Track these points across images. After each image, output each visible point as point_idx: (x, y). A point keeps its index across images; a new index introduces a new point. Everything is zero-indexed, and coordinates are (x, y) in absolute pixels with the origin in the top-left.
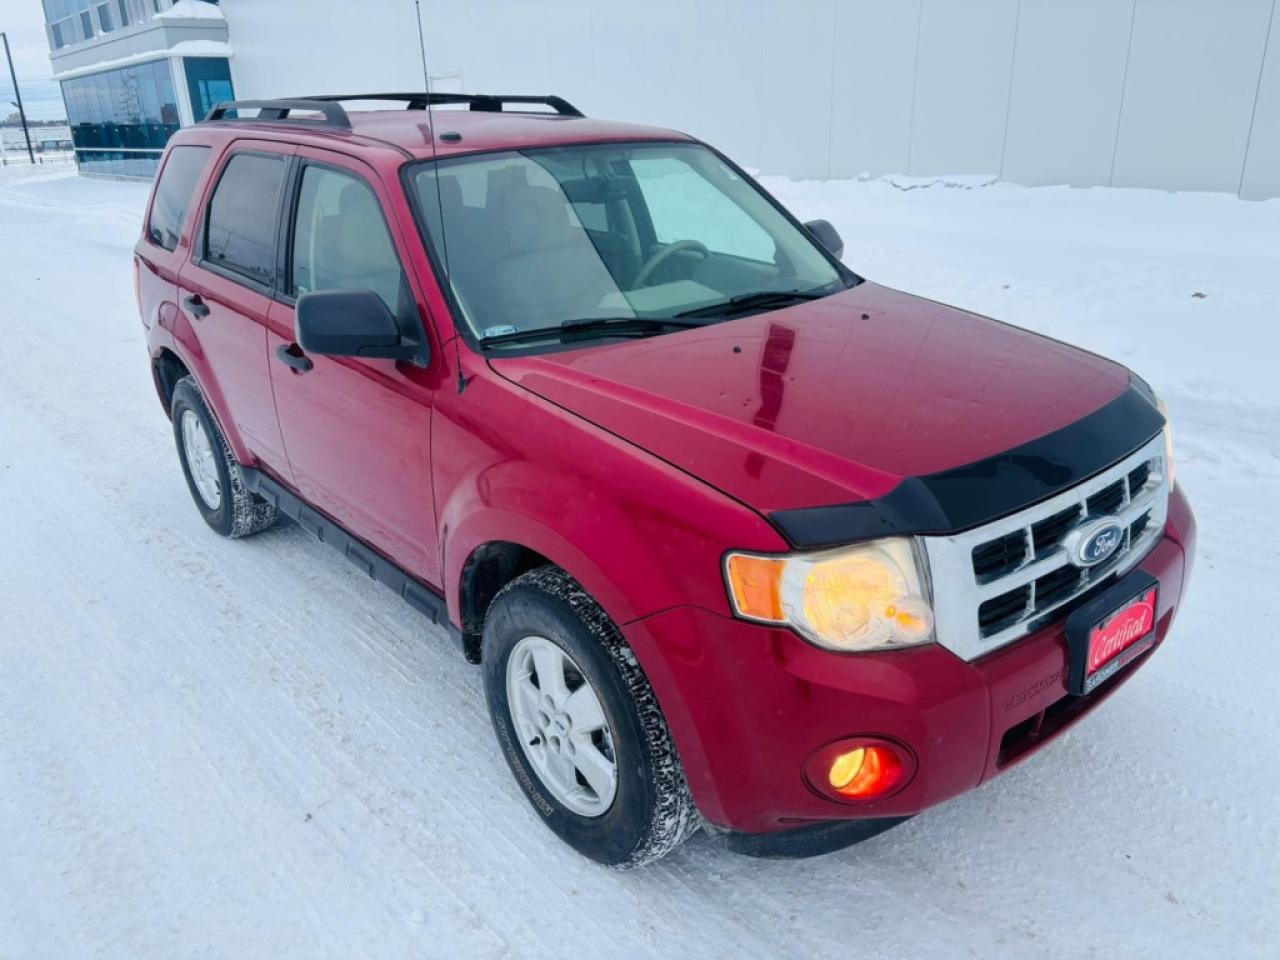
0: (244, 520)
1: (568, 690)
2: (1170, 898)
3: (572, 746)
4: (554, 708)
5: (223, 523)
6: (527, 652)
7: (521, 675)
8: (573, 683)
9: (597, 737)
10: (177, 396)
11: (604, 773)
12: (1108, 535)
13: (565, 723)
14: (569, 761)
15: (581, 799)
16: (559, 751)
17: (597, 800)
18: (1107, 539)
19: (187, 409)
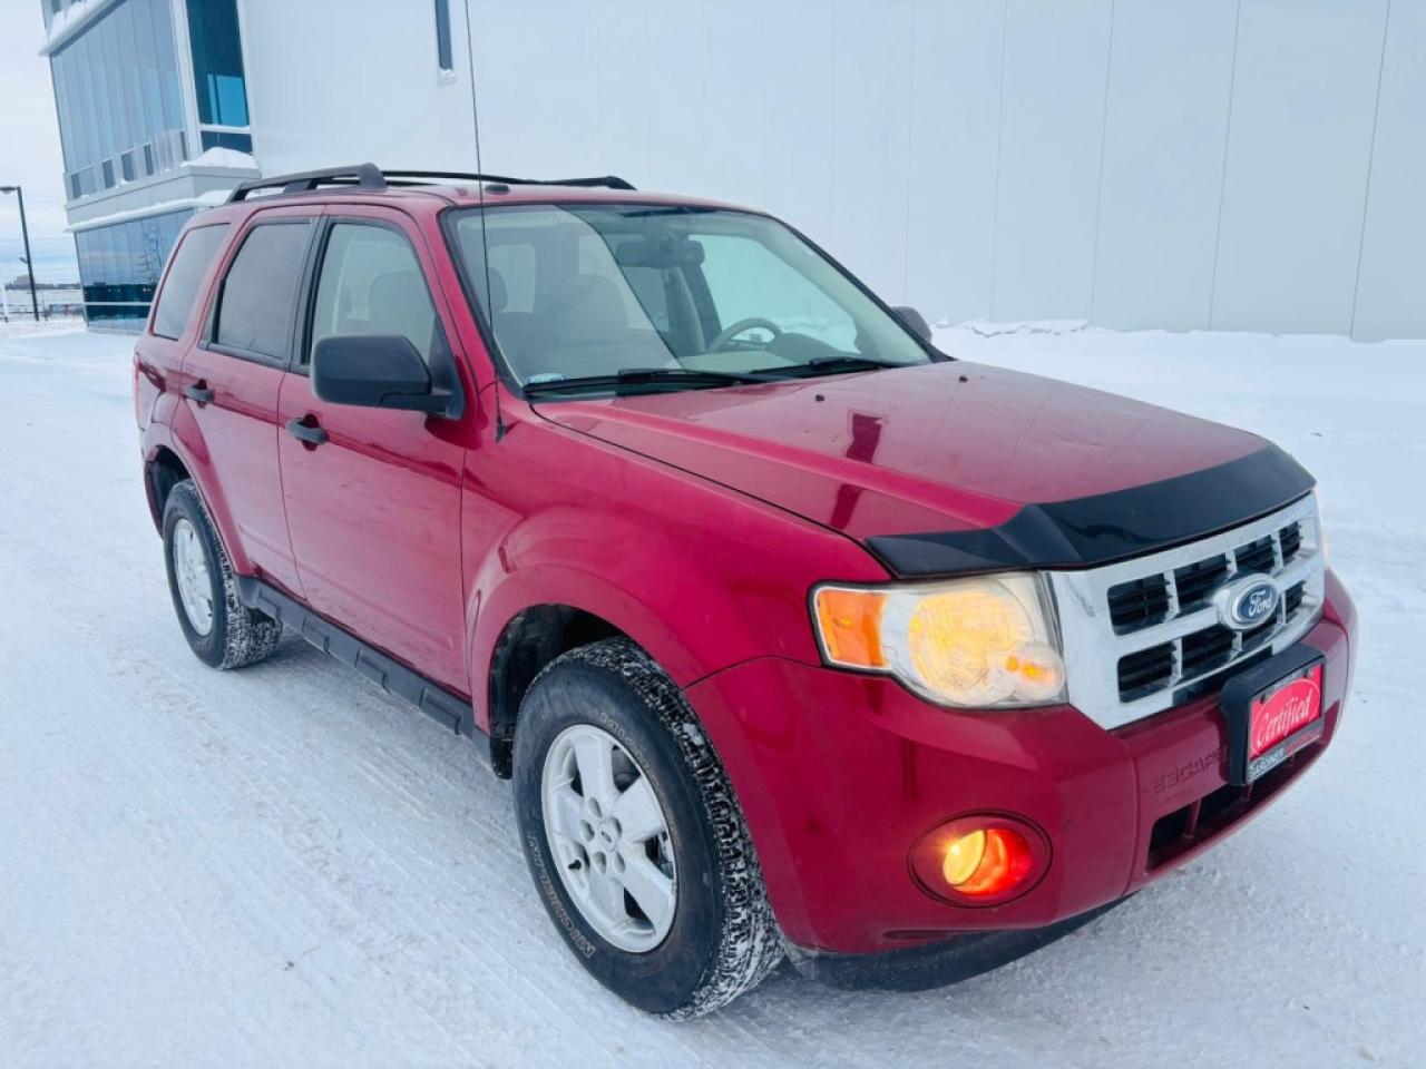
0: (238, 645)
1: (617, 791)
2: (1363, 1054)
3: (621, 860)
4: (600, 815)
5: (213, 652)
6: (568, 748)
7: (561, 781)
8: (623, 780)
9: (652, 849)
10: (170, 502)
11: (660, 894)
12: (1263, 593)
13: (612, 832)
14: (618, 882)
15: (630, 933)
16: (604, 871)
17: (650, 931)
18: (1263, 598)
19: (181, 517)
